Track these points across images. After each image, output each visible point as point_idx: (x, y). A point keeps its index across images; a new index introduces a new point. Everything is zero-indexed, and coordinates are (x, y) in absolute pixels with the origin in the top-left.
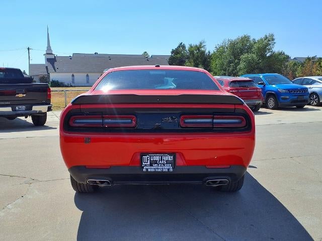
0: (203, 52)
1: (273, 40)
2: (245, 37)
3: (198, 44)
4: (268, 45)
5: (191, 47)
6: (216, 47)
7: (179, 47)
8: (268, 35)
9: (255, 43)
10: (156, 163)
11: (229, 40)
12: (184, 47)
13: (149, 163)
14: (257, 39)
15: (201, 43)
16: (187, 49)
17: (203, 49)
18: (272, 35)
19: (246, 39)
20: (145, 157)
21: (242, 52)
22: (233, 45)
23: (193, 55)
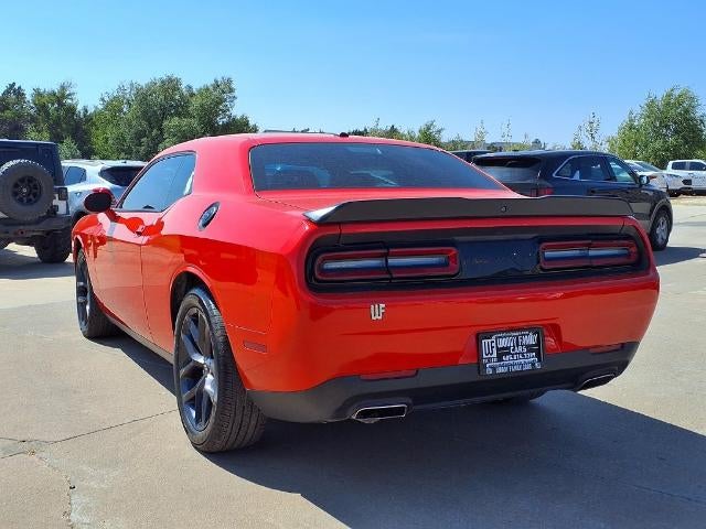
0: (71, 110)
1: (231, 90)
2: (170, 80)
3: (56, 88)
4: (221, 101)
5: (38, 94)
6: (103, 100)
7: (7, 92)
8: (219, 80)
9: (192, 95)
10: (509, 353)
11: (132, 85)
12: (19, 93)
13: (495, 355)
14: (196, 87)
15: (63, 88)
16: (28, 97)
17: (69, 101)
18: (229, 81)
19: (171, 85)
20: (486, 341)
21: (165, 114)
22: (143, 96)
23: (47, 114)
